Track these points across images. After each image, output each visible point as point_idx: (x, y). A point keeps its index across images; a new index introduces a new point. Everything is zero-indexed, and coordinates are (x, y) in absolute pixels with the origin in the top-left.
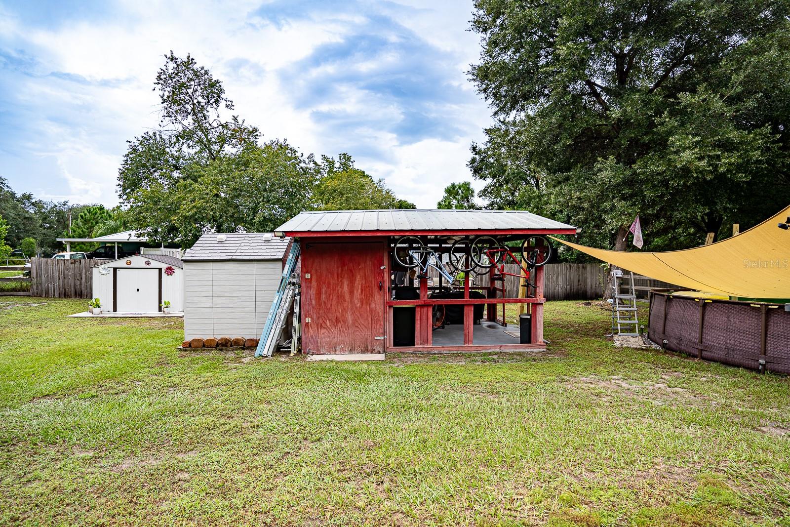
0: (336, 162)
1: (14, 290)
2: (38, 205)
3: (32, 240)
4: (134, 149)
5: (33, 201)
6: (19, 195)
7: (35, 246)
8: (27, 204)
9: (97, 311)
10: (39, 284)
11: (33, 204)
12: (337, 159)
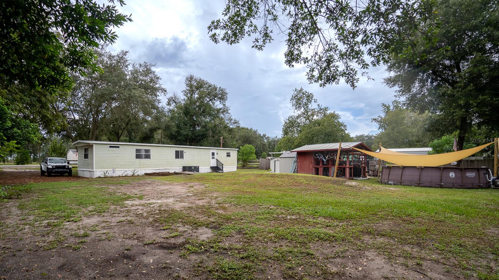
0: (391, 105)
1: (256, 167)
2: (267, 138)
3: (265, 153)
4: (286, 123)
5: (266, 137)
6: (262, 135)
7: (266, 155)
8: (264, 138)
9: (270, 172)
10: (261, 166)
11: (266, 138)
12: (391, 104)
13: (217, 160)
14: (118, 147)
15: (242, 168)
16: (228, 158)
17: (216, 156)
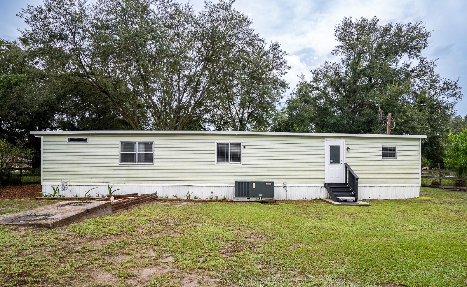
13: (347, 167)
14: (85, 140)
15: (452, 190)
16: (389, 161)
17: (343, 156)
